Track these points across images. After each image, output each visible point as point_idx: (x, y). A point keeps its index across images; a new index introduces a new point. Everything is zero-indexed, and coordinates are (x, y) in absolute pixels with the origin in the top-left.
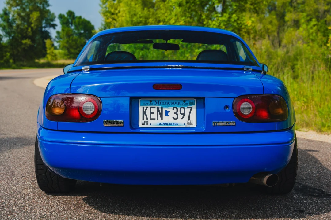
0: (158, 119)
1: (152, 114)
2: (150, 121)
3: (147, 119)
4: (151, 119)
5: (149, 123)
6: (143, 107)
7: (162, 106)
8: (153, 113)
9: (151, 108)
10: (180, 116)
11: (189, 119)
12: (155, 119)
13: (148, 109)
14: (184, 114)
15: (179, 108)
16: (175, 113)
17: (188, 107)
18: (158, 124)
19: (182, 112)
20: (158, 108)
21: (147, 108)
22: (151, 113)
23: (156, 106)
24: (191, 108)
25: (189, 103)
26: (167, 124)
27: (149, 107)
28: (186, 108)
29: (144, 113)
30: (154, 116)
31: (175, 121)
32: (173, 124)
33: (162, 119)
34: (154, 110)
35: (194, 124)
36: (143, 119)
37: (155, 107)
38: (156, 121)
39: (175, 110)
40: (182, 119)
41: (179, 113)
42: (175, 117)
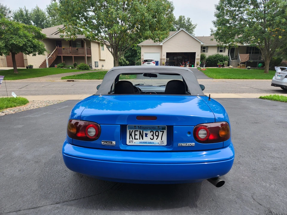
0: (140, 139)
1: (136, 136)
3: (133, 139)
4: (135, 139)
5: (134, 142)
6: (130, 131)
7: (143, 130)
9: (135, 131)
10: (155, 137)
11: (162, 140)
12: (138, 139)
14: (158, 136)
15: (154, 132)
16: (152, 135)
17: (161, 131)
18: (140, 143)
19: (157, 134)
20: (140, 131)
21: (133, 131)
23: (139, 130)
24: (163, 132)
25: (162, 128)
26: (146, 143)
28: (159, 131)
29: (131, 135)
31: (152, 141)
32: (150, 143)
33: (143, 139)
34: (137, 133)
35: (165, 143)
36: (130, 139)
37: (138, 131)
38: (139, 141)
39: (152, 132)
40: (157, 139)
41: (154, 135)
42: (152, 138)
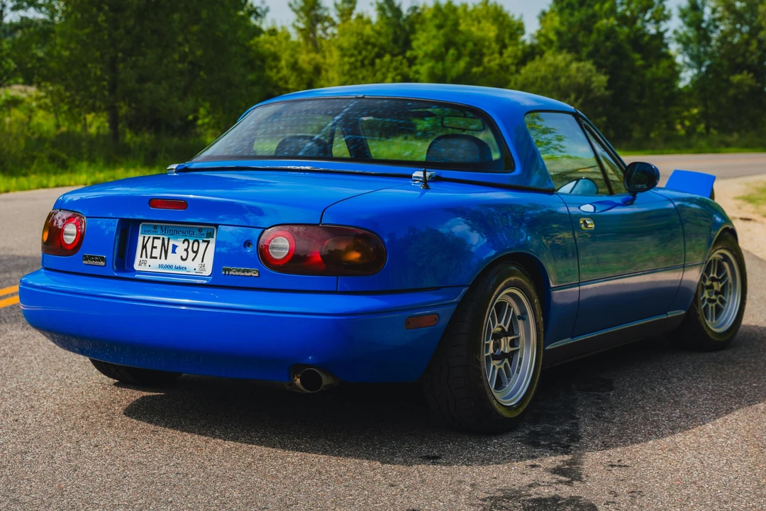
0: (160, 258)
1: (154, 249)
2: (150, 261)
3: (147, 257)
4: (151, 257)
5: (147, 265)
6: (144, 237)
7: (170, 236)
8: (156, 247)
9: (154, 238)
10: (191, 255)
11: (202, 261)
12: (156, 258)
13: (151, 240)
14: (196, 252)
15: (191, 242)
16: (185, 250)
17: (204, 241)
18: (161, 266)
19: (195, 249)
20: (163, 239)
21: (149, 237)
22: (153, 247)
23: (161, 237)
24: (208, 242)
25: (207, 234)
26: (170, 267)
27: (152, 236)
28: (201, 241)
29: (144, 247)
30: (156, 253)
31: (183, 264)
32: (180, 268)
33: (166, 259)
34: (158, 243)
35: (208, 271)
36: (141, 257)
37: (159, 238)
38: (158, 262)
39: (186, 243)
40: (193, 260)
41: (190, 250)
42: (184, 257)
